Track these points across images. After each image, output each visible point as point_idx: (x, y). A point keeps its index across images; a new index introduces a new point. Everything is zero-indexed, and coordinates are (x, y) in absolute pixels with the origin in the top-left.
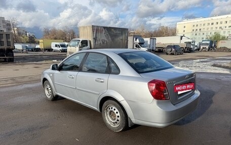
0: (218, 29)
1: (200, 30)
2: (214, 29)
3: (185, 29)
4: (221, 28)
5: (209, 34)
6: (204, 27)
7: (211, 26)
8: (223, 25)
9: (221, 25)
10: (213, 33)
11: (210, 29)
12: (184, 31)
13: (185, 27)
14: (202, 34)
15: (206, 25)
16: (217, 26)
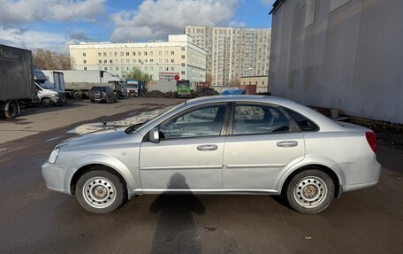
0: (137, 62)
1: (111, 61)
2: (131, 62)
3: (85, 58)
4: (140, 61)
5: (126, 70)
6: (116, 58)
7: (125, 57)
8: (143, 57)
9: (140, 58)
10: (131, 68)
11: (125, 62)
12: (85, 62)
13: (84, 55)
14: (114, 68)
15: (119, 54)
16: (134, 57)
